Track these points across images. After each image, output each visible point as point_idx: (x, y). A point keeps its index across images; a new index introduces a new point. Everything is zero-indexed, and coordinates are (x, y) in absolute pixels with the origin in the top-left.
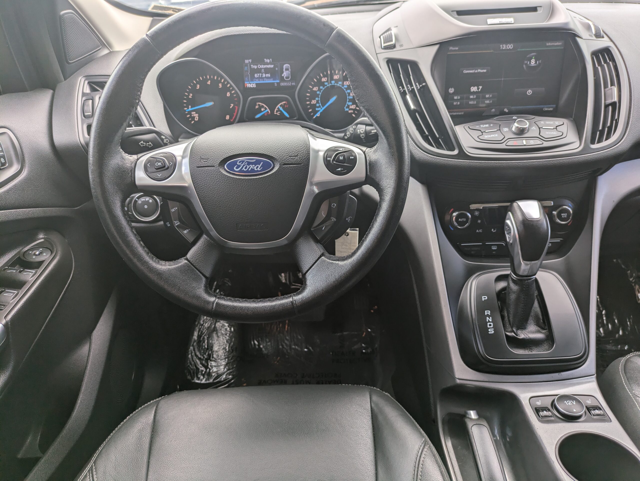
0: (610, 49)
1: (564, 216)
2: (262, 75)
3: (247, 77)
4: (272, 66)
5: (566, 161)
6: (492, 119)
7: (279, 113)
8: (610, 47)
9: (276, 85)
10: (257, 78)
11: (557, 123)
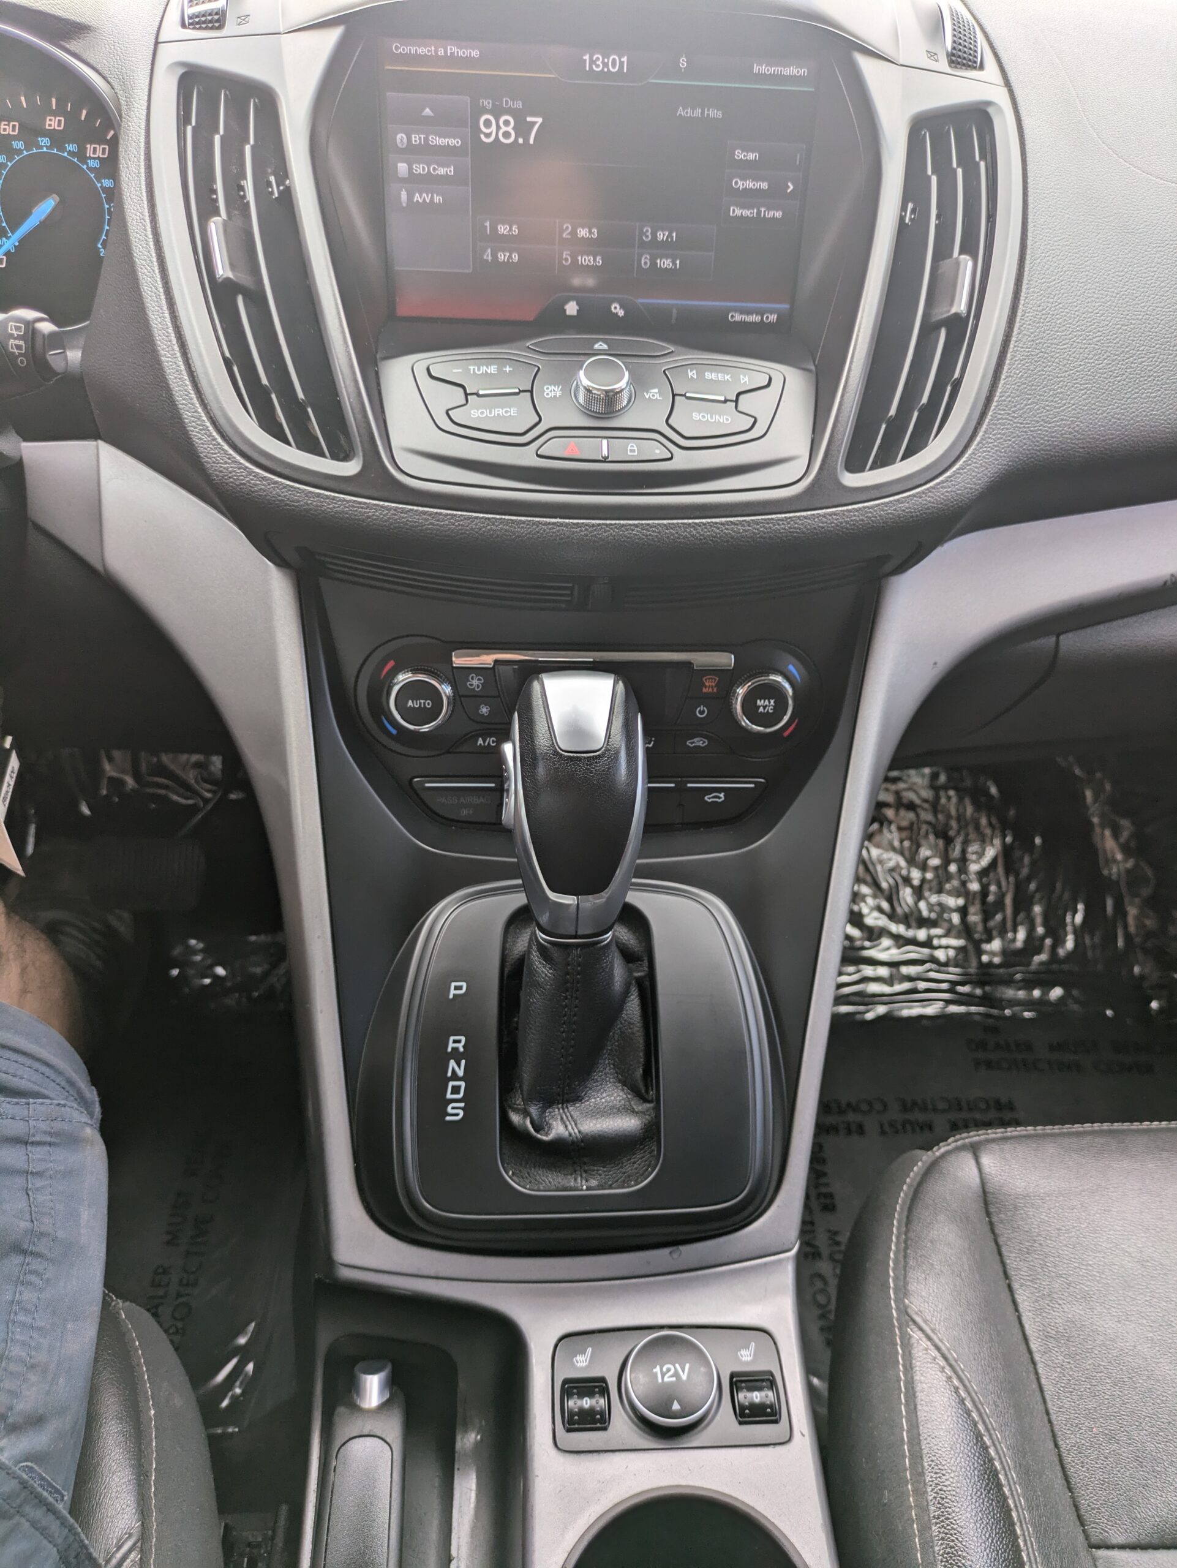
0: (991, 110)
1: (764, 707)
5: (745, 531)
6: (519, 344)
8: (989, 103)
11: (746, 381)
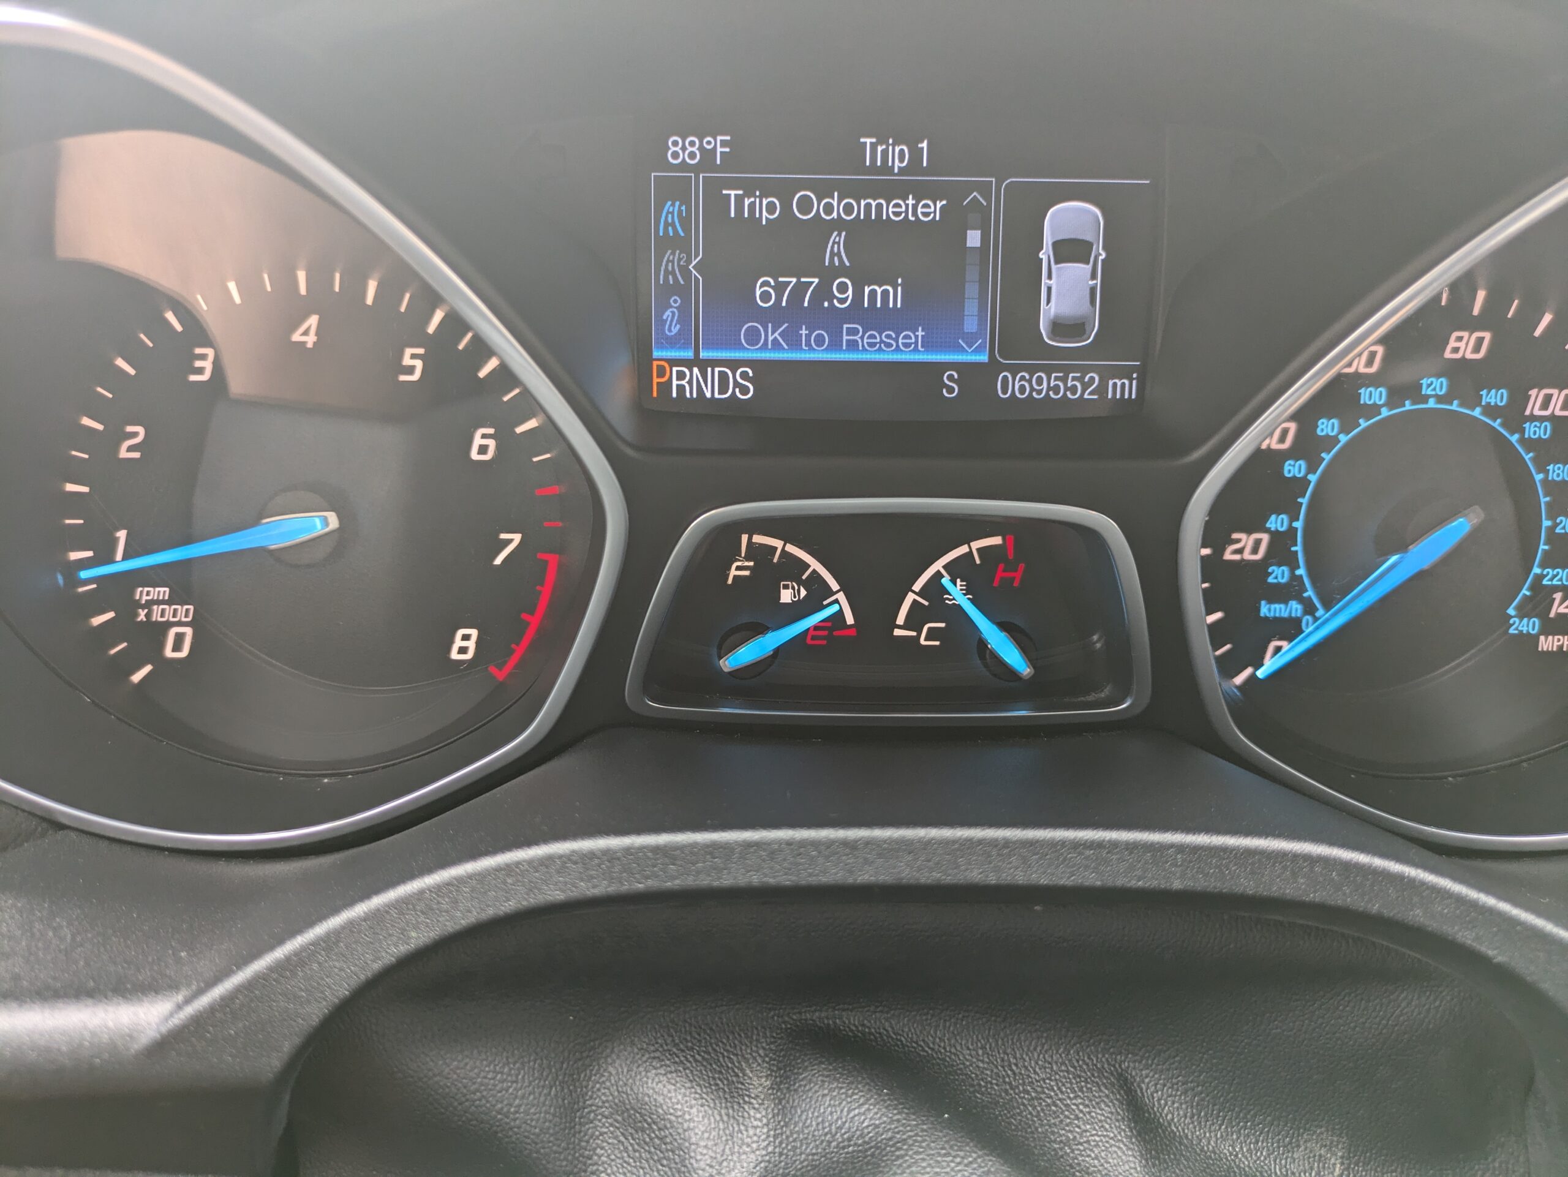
2: (823, 292)
3: (675, 301)
4: (933, 209)
7: (932, 634)
9: (951, 389)
10: (774, 316)
